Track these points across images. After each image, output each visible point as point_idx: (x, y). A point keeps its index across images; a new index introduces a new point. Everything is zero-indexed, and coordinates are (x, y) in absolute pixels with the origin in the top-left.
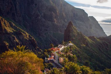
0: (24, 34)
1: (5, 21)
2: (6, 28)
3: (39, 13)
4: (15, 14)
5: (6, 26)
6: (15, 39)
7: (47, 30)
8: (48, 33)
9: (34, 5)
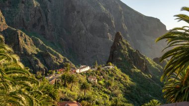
0: (53, 56)
1: (26, 36)
2: (26, 47)
3: (83, 25)
4: (46, 26)
5: (27, 44)
6: (38, 64)
7: (95, 52)
8: (98, 56)
9: (76, 13)
